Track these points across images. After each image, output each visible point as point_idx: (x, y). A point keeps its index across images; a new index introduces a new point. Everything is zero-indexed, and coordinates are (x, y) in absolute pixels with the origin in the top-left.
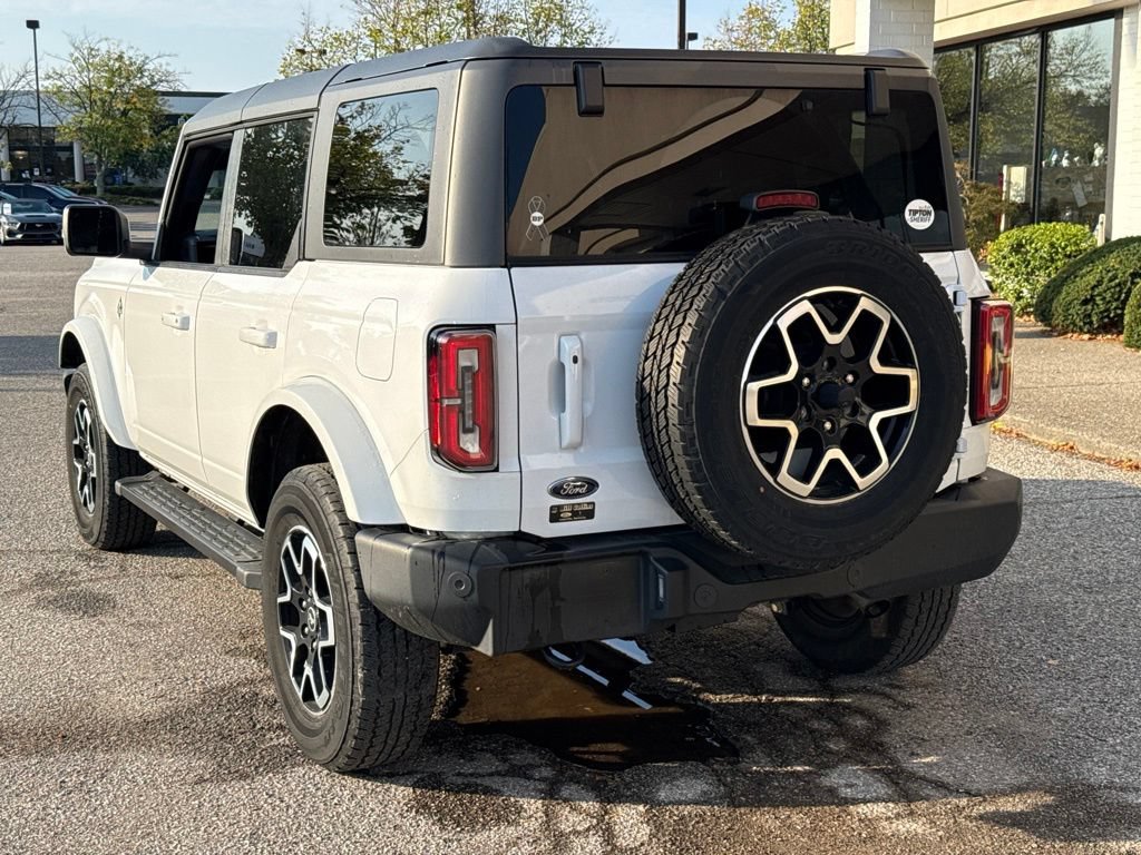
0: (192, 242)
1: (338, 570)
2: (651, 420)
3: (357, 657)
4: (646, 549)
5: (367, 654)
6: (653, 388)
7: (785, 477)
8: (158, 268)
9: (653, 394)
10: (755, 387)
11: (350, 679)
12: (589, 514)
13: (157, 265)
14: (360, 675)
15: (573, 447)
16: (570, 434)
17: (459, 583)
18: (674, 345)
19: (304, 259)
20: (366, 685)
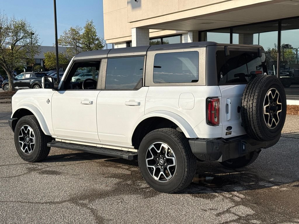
0: (71, 85)
1: (179, 149)
2: (247, 114)
3: (186, 166)
4: (240, 140)
5: (188, 166)
6: (248, 108)
7: (268, 124)
8: (66, 91)
9: (248, 109)
10: (265, 107)
11: (184, 171)
12: (231, 134)
13: (66, 90)
14: (186, 170)
15: (228, 121)
16: (229, 118)
17: (217, 148)
18: (253, 99)
19: (145, 86)
20: (187, 172)
